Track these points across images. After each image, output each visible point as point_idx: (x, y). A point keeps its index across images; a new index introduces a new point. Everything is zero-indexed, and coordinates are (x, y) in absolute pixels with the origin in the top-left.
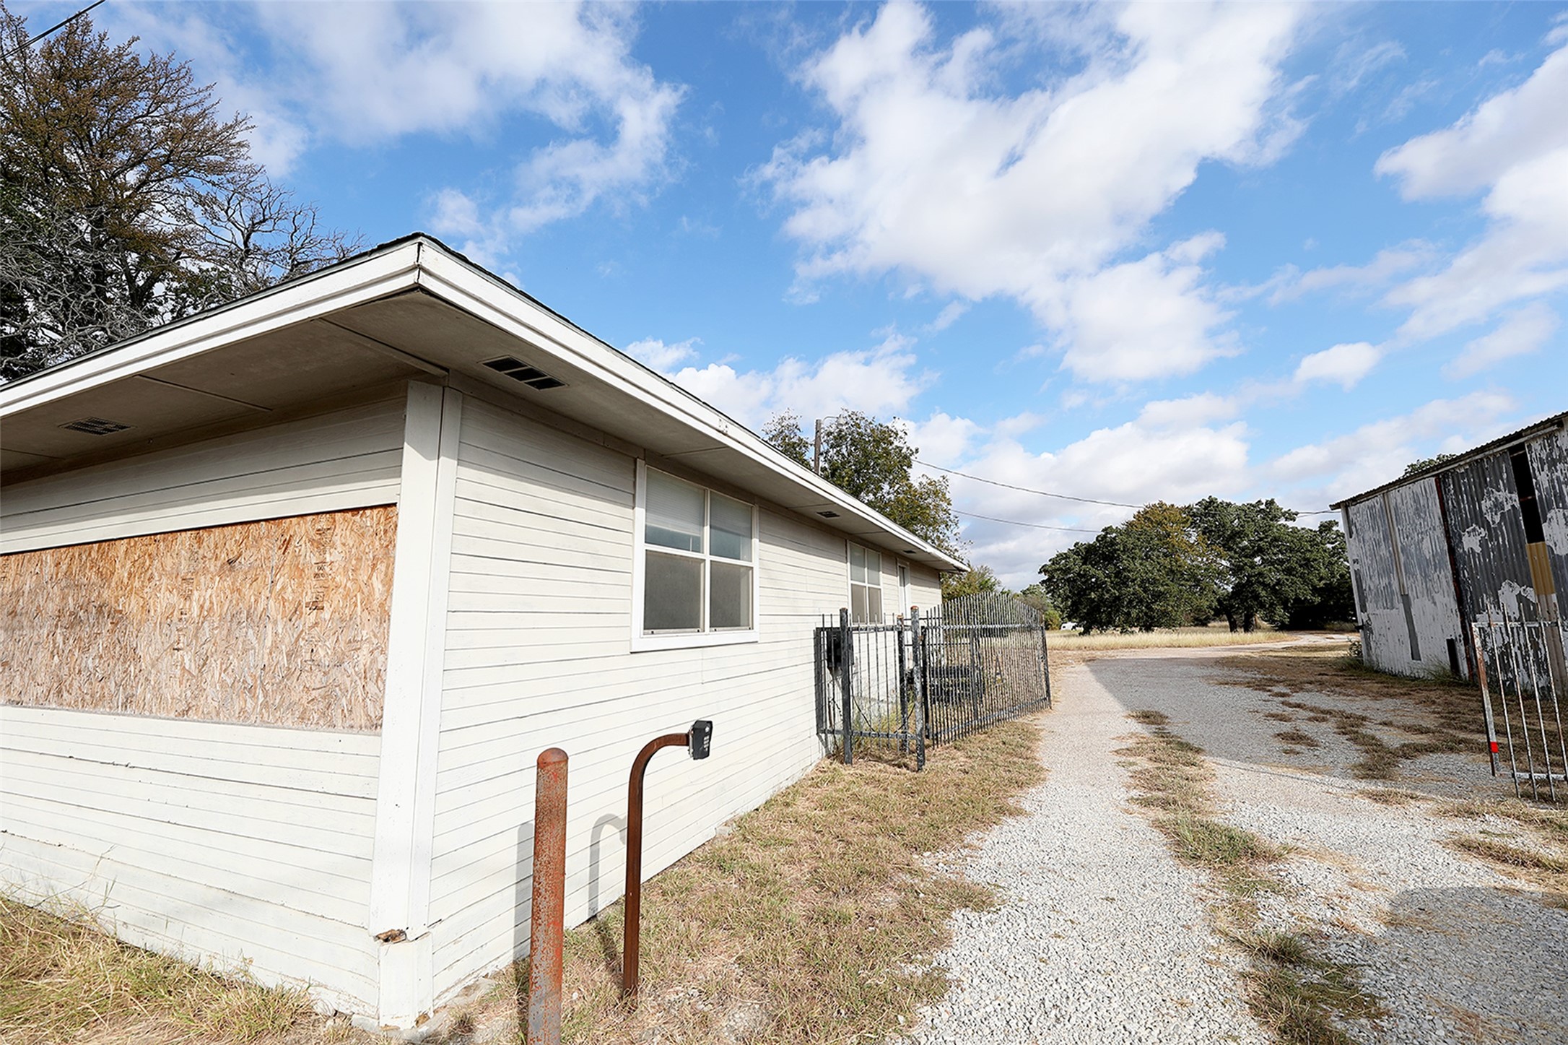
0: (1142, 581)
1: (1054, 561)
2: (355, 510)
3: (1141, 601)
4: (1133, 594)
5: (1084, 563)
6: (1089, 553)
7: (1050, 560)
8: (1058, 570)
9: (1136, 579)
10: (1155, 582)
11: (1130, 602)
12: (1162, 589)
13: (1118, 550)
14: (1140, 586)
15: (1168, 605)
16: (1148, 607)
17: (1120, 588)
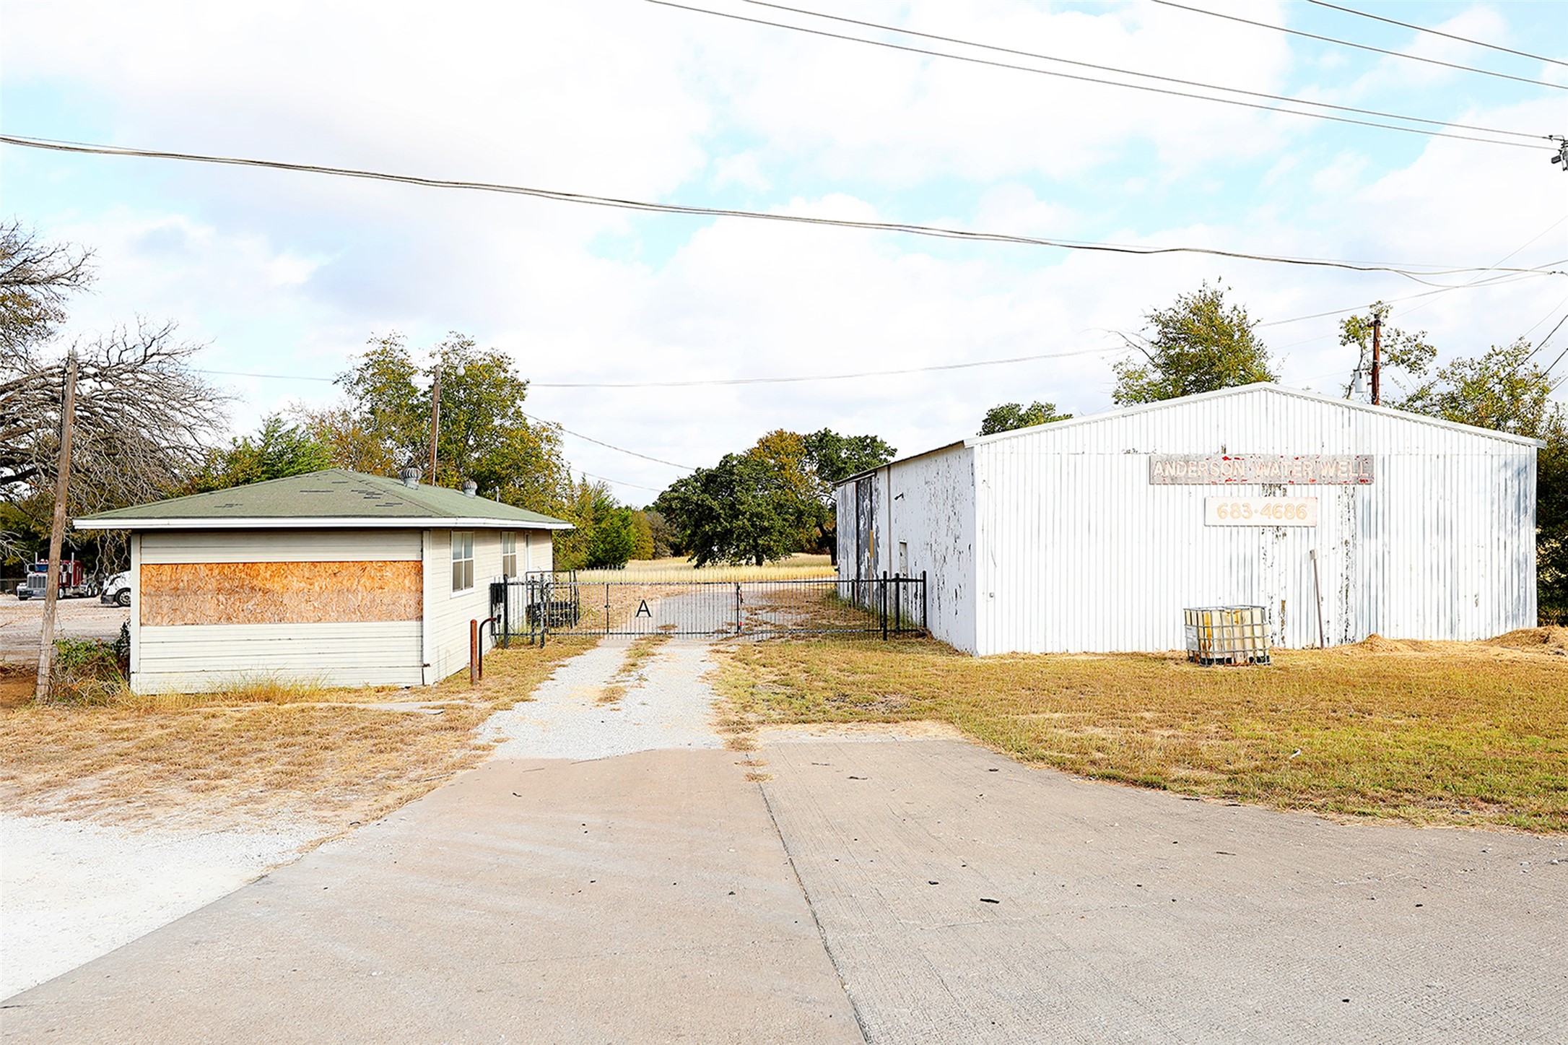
0: (752, 515)
1: (674, 489)
2: (395, 562)
3: (748, 534)
4: (742, 528)
5: (703, 492)
6: (709, 481)
7: (670, 486)
8: (676, 498)
9: (745, 513)
10: (760, 516)
11: (739, 536)
12: (766, 524)
13: (734, 481)
14: (749, 520)
15: (771, 540)
16: (755, 540)
17: (732, 521)
